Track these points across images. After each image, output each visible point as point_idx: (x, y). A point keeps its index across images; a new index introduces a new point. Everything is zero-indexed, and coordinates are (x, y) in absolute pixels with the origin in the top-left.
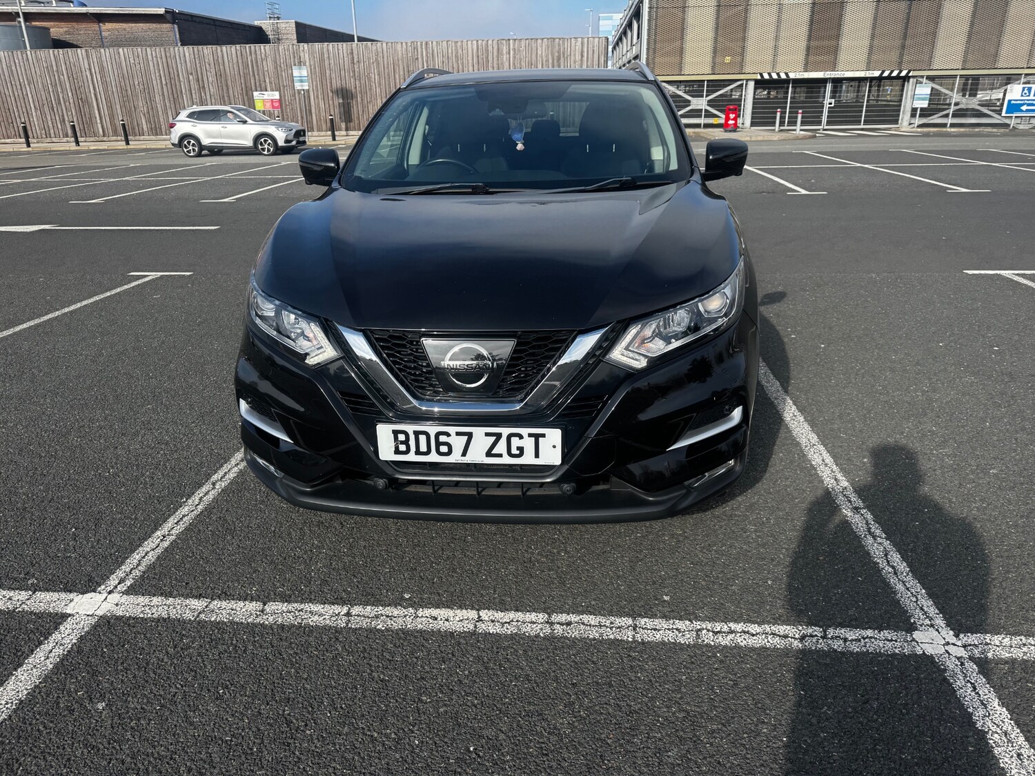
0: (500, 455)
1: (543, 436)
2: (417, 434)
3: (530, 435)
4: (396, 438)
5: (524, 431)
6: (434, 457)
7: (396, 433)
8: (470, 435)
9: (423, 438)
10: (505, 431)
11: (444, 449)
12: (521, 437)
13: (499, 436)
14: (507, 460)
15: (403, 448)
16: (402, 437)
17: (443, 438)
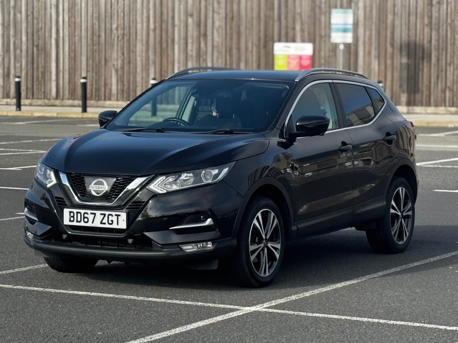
0: (105, 224)
1: (120, 215)
2: (77, 213)
3: (116, 215)
4: (70, 215)
5: (113, 213)
6: (82, 224)
7: (70, 212)
8: (95, 214)
9: (79, 215)
10: (107, 213)
11: (86, 220)
12: (112, 216)
13: (105, 215)
14: (107, 226)
15: (72, 219)
16: (72, 214)
17: (86, 215)
